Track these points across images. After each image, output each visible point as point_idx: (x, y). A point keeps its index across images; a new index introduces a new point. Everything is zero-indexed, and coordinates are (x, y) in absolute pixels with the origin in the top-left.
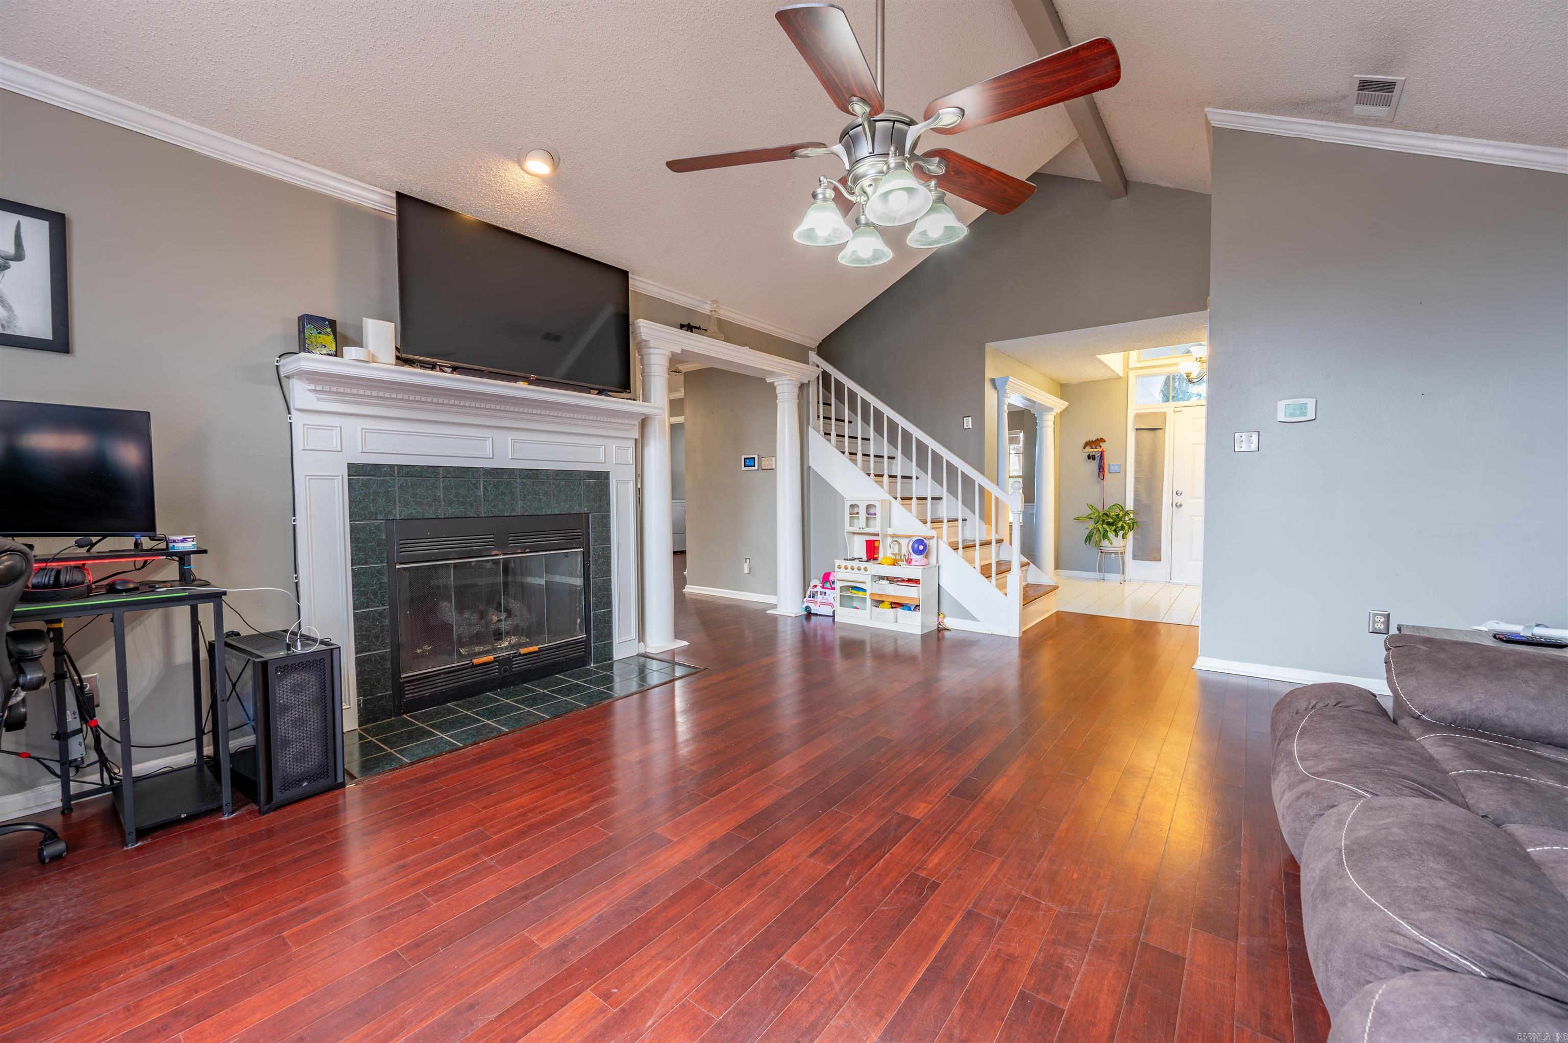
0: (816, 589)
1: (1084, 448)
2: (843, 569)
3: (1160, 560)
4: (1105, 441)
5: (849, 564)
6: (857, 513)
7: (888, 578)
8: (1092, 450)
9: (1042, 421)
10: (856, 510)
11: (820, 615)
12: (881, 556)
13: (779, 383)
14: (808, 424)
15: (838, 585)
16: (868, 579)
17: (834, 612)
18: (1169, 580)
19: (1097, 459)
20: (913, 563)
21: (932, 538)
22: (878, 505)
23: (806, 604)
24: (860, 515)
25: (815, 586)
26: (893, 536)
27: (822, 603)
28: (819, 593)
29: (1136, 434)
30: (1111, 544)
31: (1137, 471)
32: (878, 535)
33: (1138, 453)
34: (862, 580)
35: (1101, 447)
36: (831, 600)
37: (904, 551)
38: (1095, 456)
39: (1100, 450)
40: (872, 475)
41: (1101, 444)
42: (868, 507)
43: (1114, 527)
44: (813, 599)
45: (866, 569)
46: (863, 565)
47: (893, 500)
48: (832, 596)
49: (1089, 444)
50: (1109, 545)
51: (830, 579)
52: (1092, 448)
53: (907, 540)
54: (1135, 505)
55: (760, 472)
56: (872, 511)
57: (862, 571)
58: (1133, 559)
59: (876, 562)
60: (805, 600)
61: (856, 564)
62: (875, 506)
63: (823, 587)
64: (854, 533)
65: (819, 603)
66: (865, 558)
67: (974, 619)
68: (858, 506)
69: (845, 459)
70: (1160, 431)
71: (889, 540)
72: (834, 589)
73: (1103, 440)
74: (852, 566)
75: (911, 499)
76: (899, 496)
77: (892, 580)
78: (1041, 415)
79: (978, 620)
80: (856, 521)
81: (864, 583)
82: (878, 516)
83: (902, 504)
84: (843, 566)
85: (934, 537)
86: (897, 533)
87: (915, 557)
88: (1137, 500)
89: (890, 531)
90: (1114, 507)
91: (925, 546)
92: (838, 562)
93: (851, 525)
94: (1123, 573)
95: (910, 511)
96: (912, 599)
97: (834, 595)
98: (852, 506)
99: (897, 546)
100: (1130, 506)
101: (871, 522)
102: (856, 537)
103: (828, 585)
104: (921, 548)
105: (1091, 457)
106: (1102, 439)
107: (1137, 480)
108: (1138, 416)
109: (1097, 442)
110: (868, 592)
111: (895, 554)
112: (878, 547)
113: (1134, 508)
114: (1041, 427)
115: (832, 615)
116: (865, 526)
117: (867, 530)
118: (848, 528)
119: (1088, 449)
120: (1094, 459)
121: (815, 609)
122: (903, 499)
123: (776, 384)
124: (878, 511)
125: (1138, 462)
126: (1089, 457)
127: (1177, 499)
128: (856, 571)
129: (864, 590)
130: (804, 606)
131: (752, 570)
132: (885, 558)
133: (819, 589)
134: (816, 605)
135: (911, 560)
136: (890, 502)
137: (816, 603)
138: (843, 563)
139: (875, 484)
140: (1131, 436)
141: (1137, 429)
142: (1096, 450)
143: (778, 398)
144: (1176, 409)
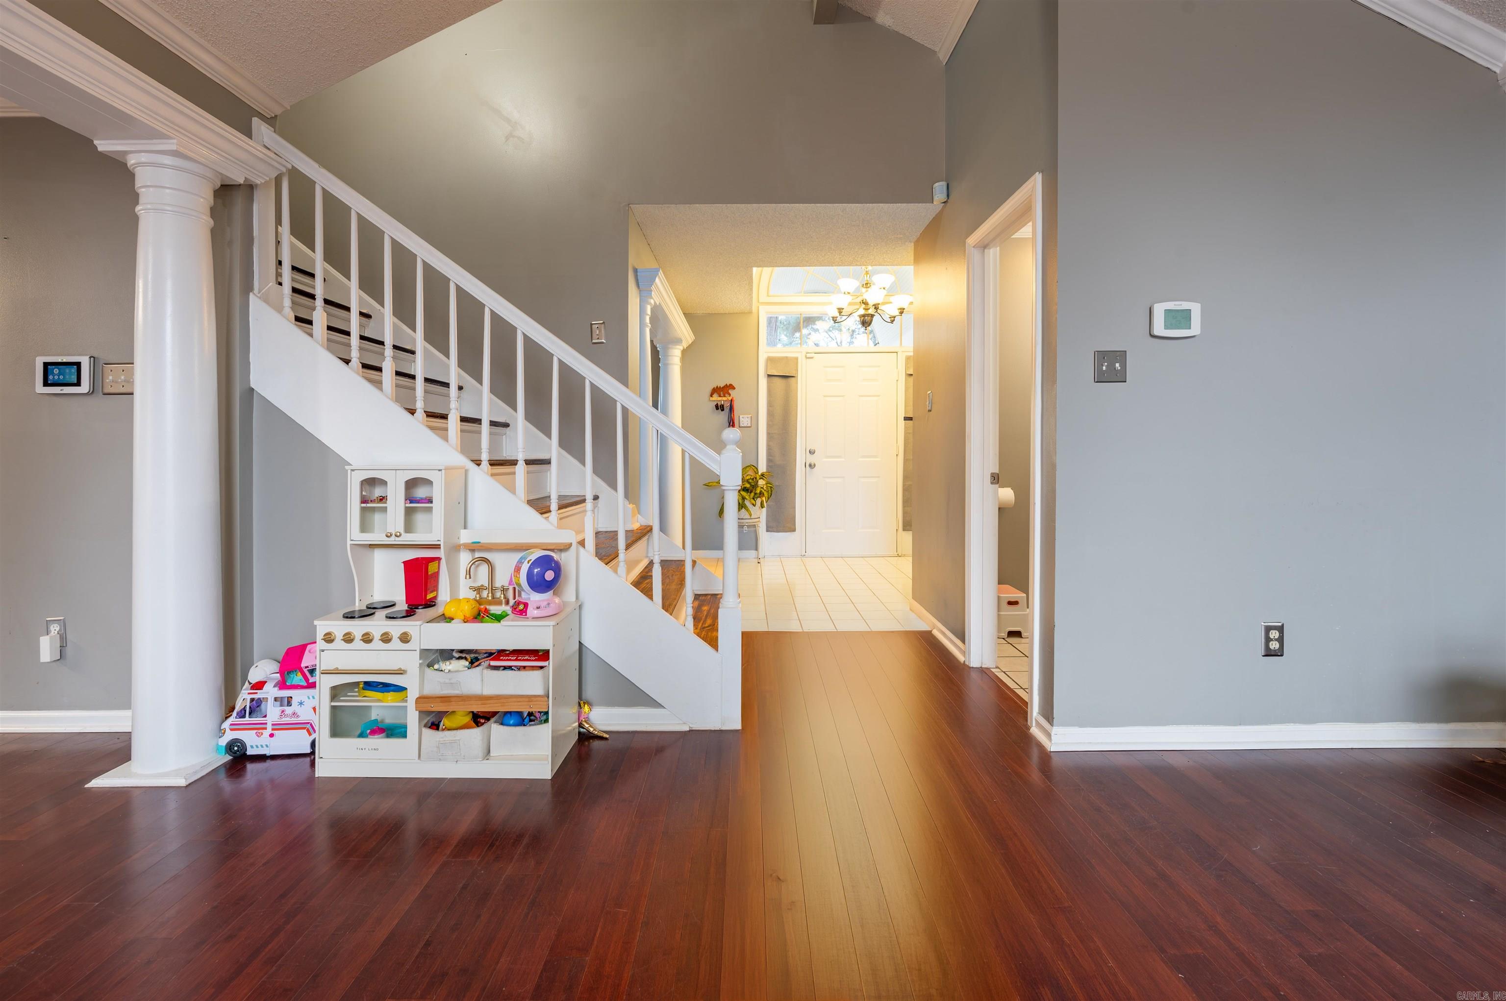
0: (260, 694)
1: (711, 396)
2: (339, 643)
3: (794, 530)
4: (734, 388)
5: (358, 627)
6: (382, 499)
7: (463, 653)
8: (720, 399)
9: (666, 356)
10: (378, 492)
11: (274, 757)
12: (443, 593)
13: (144, 157)
14: (248, 288)
15: (325, 683)
16: (410, 661)
17: (313, 744)
18: (804, 553)
19: (727, 410)
20: (532, 611)
21: (566, 548)
22: (437, 479)
23: (230, 736)
24: (389, 504)
25: (259, 685)
26: (473, 548)
27: (277, 727)
28: (271, 701)
29: (768, 382)
30: (751, 515)
31: (769, 426)
32: (437, 547)
33: (770, 404)
34: (395, 667)
35: (730, 395)
36: (305, 714)
37: (502, 579)
38: (723, 406)
39: (730, 398)
40: (420, 414)
41: (730, 391)
42: (411, 484)
43: (753, 494)
44: (254, 720)
45: (405, 638)
46: (396, 628)
47: (472, 466)
48: (309, 704)
49: (716, 391)
50: (747, 516)
51: (303, 665)
52: (720, 396)
53: (516, 557)
54: (768, 466)
55: (98, 401)
56: (421, 492)
57: (396, 643)
58: (767, 531)
59: (431, 612)
60: (226, 725)
61: (377, 625)
62: (428, 482)
63: (282, 685)
64: (372, 546)
65: (269, 727)
66: (402, 606)
67: (650, 702)
68: (383, 483)
69: (352, 376)
70: (793, 379)
71: (465, 559)
72: (312, 686)
73: (731, 387)
74: (367, 634)
75: (514, 463)
76: (485, 457)
77: (473, 658)
78: (666, 349)
79: (660, 706)
80: (377, 517)
81: (400, 672)
82: (438, 505)
83: (492, 475)
84: (339, 634)
85: (570, 545)
86: (484, 540)
87: (534, 598)
88: (769, 461)
89: (465, 537)
90: (748, 469)
91: (557, 569)
92: (322, 627)
93: (365, 527)
94: (756, 549)
95: (512, 489)
96: (530, 698)
97: (315, 703)
98: (370, 482)
99: (484, 569)
100: (762, 468)
101: (420, 518)
102: (379, 555)
103: (297, 678)
104: (549, 575)
105: (719, 407)
106: (731, 385)
107: (769, 435)
108: (770, 360)
109: (725, 390)
110: (413, 694)
111: (478, 590)
112: (436, 575)
113: (767, 469)
114: (666, 365)
115: (308, 751)
116: (402, 531)
117: (407, 538)
118: (355, 534)
119: (716, 397)
120: (723, 410)
121: (255, 744)
122: (493, 463)
123: (131, 161)
124: (438, 493)
125: (770, 414)
126: (717, 407)
127: (811, 459)
128: (377, 644)
129: (401, 689)
130: (224, 741)
131: (69, 650)
132: (455, 599)
133: (270, 691)
134: (259, 735)
135: (526, 605)
136: (466, 471)
137: (259, 728)
138: (340, 627)
139: (429, 432)
140: (763, 382)
141: (769, 376)
142: (724, 399)
143: (142, 200)
144: (808, 355)
